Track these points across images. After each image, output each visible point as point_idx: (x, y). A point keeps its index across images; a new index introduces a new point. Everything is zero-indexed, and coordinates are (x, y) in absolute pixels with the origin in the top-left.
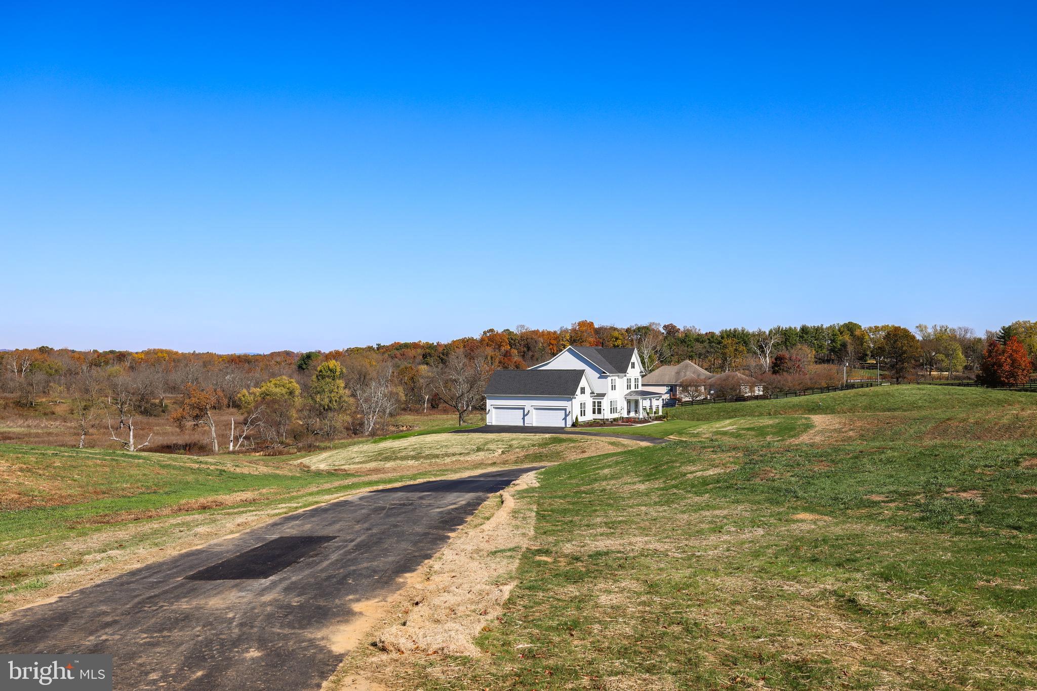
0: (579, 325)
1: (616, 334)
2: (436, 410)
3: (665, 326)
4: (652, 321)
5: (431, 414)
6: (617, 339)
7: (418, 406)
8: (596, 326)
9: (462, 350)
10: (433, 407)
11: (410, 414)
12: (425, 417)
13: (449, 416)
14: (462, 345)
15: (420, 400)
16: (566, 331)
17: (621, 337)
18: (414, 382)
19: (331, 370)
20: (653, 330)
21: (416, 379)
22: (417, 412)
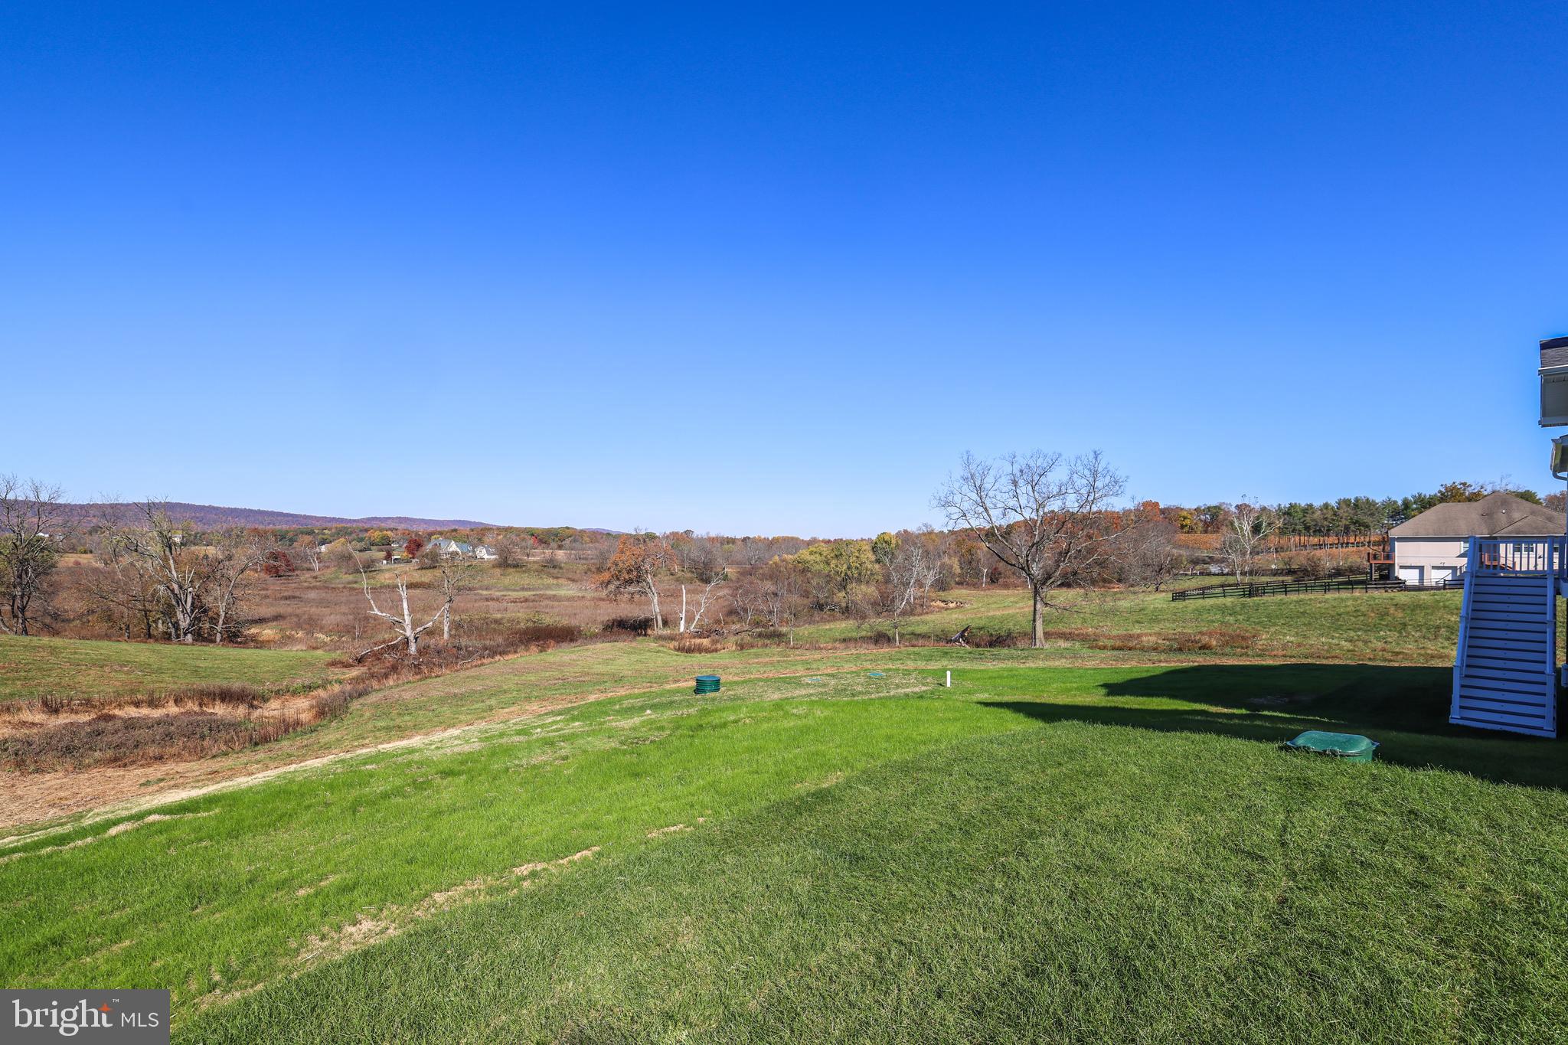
0: (1143, 505)
1: (1185, 514)
2: (996, 584)
3: (1237, 506)
4: (1222, 501)
5: (989, 589)
6: (1185, 518)
7: (975, 580)
8: (1161, 506)
9: (1023, 529)
10: (993, 581)
11: (965, 589)
12: (983, 592)
13: (1010, 592)
14: (1023, 525)
15: (978, 574)
16: (1130, 511)
17: (1189, 517)
18: (972, 555)
19: (886, 542)
20: (1224, 510)
21: (973, 552)
22: (975, 586)
